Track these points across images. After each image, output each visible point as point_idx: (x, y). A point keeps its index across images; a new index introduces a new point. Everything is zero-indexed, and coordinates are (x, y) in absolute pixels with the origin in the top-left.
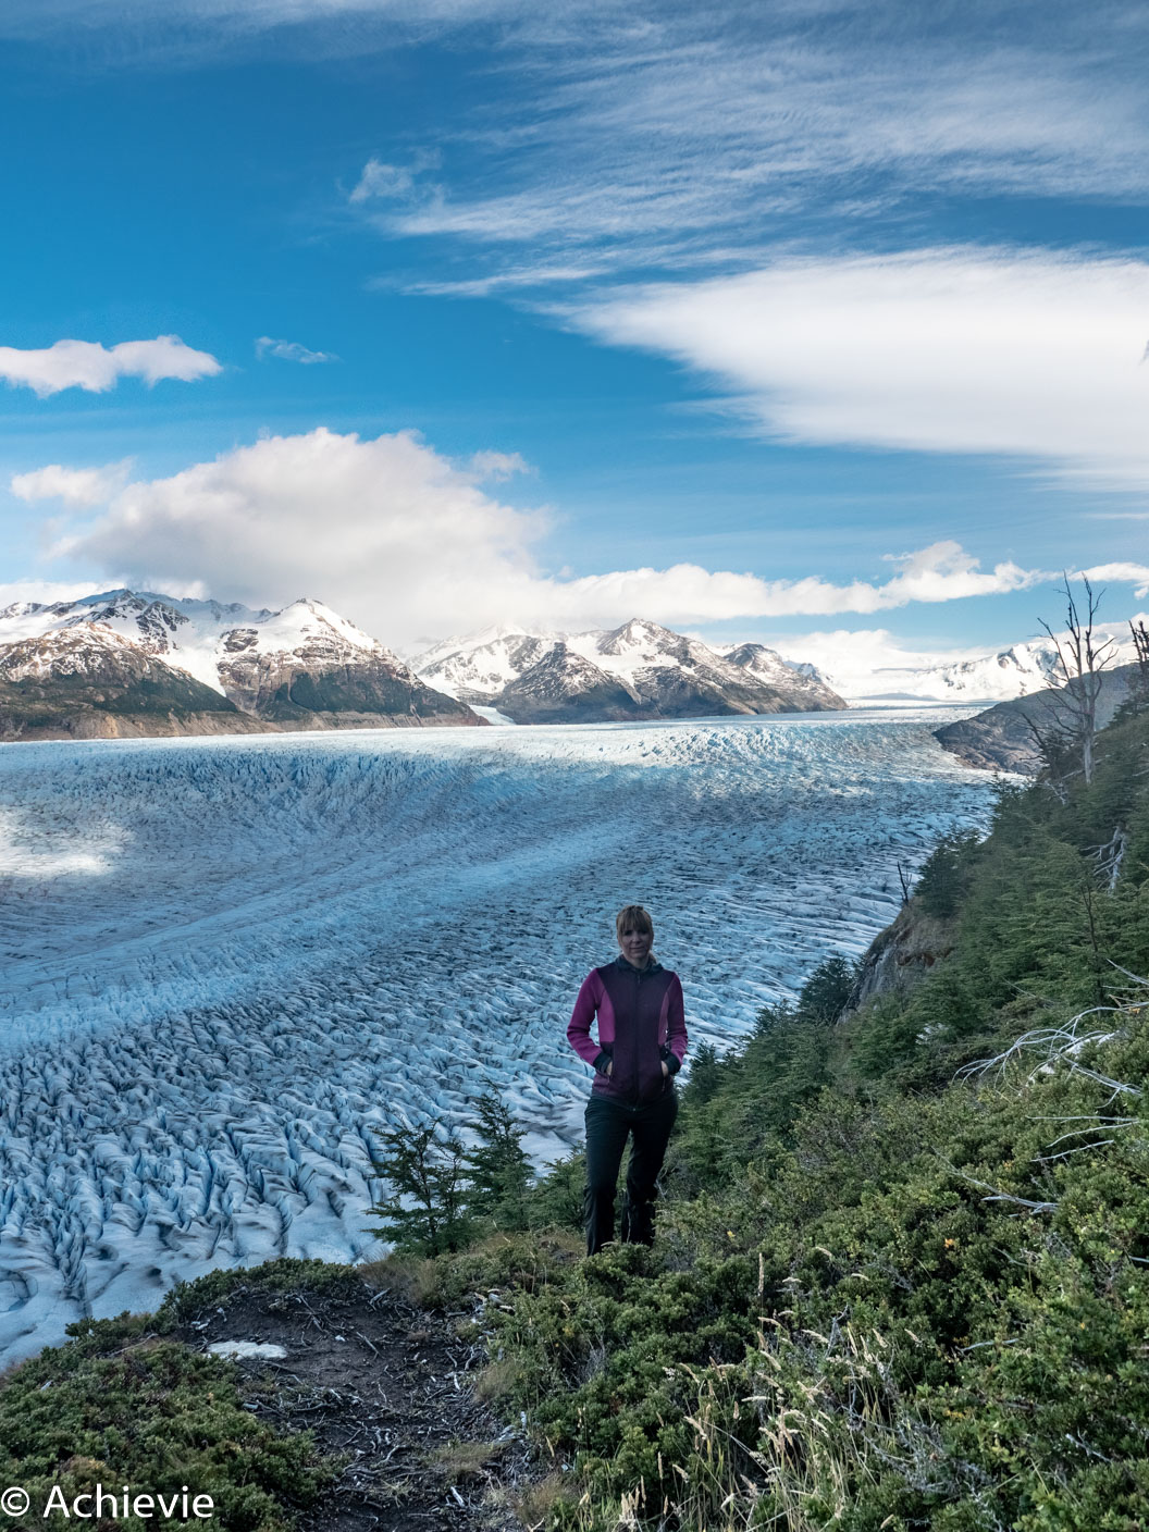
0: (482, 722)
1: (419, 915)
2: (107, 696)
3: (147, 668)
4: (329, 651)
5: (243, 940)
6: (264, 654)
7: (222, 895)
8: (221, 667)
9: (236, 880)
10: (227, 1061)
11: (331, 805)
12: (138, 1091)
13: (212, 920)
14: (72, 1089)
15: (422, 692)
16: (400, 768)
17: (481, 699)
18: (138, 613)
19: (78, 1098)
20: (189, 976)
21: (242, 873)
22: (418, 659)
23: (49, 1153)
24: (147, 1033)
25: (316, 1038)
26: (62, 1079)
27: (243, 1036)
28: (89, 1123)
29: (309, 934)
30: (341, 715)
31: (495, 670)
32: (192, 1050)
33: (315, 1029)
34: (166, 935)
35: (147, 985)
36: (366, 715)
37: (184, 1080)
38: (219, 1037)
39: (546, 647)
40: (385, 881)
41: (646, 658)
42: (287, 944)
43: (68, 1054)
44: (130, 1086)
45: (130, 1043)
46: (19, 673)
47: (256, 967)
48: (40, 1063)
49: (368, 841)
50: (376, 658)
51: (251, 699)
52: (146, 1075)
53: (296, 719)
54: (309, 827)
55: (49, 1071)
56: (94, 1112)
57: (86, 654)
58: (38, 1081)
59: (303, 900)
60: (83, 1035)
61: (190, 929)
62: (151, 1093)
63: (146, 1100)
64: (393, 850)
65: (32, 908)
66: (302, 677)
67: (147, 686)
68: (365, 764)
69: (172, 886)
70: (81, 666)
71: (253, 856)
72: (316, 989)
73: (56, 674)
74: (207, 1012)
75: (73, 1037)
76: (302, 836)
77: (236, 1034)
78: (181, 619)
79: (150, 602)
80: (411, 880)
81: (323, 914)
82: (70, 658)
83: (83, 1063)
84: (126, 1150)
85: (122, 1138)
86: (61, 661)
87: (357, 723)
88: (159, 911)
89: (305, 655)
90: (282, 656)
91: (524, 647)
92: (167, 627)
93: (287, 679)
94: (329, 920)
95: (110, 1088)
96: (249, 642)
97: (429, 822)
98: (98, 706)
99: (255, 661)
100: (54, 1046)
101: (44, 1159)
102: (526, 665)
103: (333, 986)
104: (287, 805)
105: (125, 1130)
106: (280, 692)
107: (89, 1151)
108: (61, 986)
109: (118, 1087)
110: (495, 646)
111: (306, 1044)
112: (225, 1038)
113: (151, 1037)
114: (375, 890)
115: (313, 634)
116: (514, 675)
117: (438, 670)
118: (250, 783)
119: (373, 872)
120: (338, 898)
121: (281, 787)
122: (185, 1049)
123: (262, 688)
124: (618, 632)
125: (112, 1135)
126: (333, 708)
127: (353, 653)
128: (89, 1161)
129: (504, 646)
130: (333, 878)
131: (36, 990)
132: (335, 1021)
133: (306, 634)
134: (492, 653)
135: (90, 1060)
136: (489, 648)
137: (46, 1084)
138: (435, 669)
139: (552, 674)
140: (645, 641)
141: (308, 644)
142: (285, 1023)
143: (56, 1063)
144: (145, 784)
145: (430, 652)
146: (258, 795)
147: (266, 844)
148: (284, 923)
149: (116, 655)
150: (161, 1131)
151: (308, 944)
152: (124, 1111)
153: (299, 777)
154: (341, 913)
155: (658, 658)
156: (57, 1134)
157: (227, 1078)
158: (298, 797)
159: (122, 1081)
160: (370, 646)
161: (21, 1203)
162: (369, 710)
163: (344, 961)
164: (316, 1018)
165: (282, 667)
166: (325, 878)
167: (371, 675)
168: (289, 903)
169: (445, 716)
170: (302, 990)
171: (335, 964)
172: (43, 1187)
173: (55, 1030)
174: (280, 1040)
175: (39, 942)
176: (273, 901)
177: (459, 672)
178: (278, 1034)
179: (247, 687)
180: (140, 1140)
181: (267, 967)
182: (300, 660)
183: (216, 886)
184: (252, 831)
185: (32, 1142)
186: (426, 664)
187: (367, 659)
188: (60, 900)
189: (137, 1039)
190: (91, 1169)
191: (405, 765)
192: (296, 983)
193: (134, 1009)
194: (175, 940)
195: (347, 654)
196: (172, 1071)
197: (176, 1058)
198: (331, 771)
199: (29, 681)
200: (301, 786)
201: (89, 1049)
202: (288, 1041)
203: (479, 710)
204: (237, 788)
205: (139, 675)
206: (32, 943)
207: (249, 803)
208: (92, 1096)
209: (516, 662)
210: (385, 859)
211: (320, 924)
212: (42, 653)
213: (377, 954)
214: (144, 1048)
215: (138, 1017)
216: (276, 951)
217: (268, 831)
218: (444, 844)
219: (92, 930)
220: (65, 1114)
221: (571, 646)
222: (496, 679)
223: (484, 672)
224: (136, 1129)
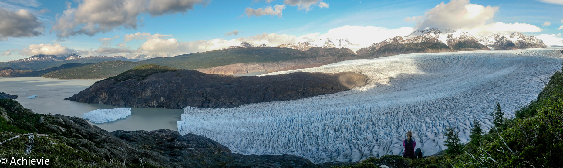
0: (490, 49)
1: (479, 83)
2: (429, 46)
3: (435, 41)
4: (464, 37)
5: (450, 87)
6: (454, 38)
7: (446, 79)
8: (447, 40)
9: (449, 77)
10: (447, 107)
11: (464, 64)
12: (432, 111)
13: (445, 83)
14: (422, 110)
15: (480, 44)
16: (476, 58)
17: (490, 46)
18: (434, 32)
19: (423, 111)
20: (441, 92)
21: (450, 75)
22: (479, 39)
23: (418, 119)
24: (434, 101)
25: (461, 104)
26: (421, 108)
27: (449, 103)
28: (425, 115)
29: (460, 86)
30: (466, 49)
31: (492, 41)
32: (441, 105)
33: (461, 102)
34: (437, 85)
35: (434, 94)
36: (470, 48)
37: (440, 109)
38: (445, 103)
39: (501, 36)
40: (473, 77)
41: (517, 38)
42: (457, 88)
43: (422, 104)
44: (431, 110)
45: (431, 103)
46: (416, 42)
47: (452, 91)
48: (417, 105)
49: (471, 70)
50: (472, 39)
51: (451, 46)
52: (434, 108)
53: (459, 49)
54: (461, 68)
55: (419, 106)
56: (425, 114)
57: (426, 39)
58: (417, 108)
59: (460, 80)
60: (424, 101)
61: (441, 85)
62: (434, 111)
63: (434, 112)
64: (475, 72)
65: (417, 80)
66: (460, 42)
67: (435, 44)
68: (470, 57)
69: (438, 77)
70: (425, 41)
71: (451, 73)
72: (462, 95)
73: (422, 42)
74: (444, 98)
75: (423, 101)
76: (460, 69)
77: (448, 103)
78: (441, 32)
79: (436, 30)
80: (478, 77)
81: (463, 83)
82: (424, 39)
83: (424, 105)
84: (430, 120)
85: (430, 118)
86: (423, 40)
87: (469, 50)
88: (436, 82)
89: (461, 38)
90: (457, 38)
91: (497, 36)
92: (439, 34)
93: (457, 42)
94: (464, 84)
95: (428, 110)
96: (451, 36)
97: (481, 67)
98: (428, 47)
99: (452, 39)
100: (420, 102)
101: (418, 120)
102: (497, 40)
103: (464, 95)
104: (457, 64)
105: (430, 117)
106: (456, 45)
107: (424, 120)
108: (421, 93)
109: (429, 110)
110: (492, 36)
111: (460, 105)
112: (446, 103)
113: (435, 102)
114: (472, 79)
115: (462, 34)
116: (495, 41)
117: (482, 40)
118: (451, 60)
119: (471, 76)
120: (465, 80)
121: (456, 61)
122: (440, 104)
123: (453, 44)
124: (513, 34)
125: (428, 117)
126: (465, 47)
127: (468, 38)
128: (424, 121)
129: (494, 36)
130: (464, 77)
131: (417, 93)
132: (465, 101)
133: (461, 35)
134: (491, 37)
135: (425, 105)
136: (491, 36)
137: (418, 108)
138: (481, 40)
139: (502, 41)
140: (517, 36)
141: (461, 36)
142: (456, 101)
143: (420, 105)
144: (435, 60)
145: (481, 37)
146: (452, 62)
147: (453, 71)
148: (456, 84)
149: (431, 39)
150: (436, 118)
151: (460, 88)
152: (430, 114)
153: (459, 59)
154: (466, 82)
155: (519, 38)
156: (420, 116)
157: (446, 110)
158: (459, 63)
159: (430, 109)
160: (471, 36)
161: (414, 127)
162: (471, 48)
163: (466, 91)
164: (461, 100)
165: (457, 40)
166: (463, 76)
167: (471, 41)
168: (458, 81)
169: (483, 48)
170: (459, 95)
171: (465, 91)
172: (417, 124)
173: (420, 100)
174: (455, 104)
175: (418, 86)
176: (455, 80)
177: (486, 41)
178: (455, 103)
179: (451, 44)
180: (432, 119)
181: (453, 91)
182: (460, 39)
183: (445, 77)
184: (451, 68)
185: (416, 117)
186: (480, 39)
187: (471, 39)
188: (421, 79)
189: (432, 102)
190: (425, 122)
191: (477, 57)
192: (458, 94)
193: (432, 97)
194: (439, 86)
195: (467, 38)
196: (438, 108)
197: (438, 106)
198: (464, 58)
199: (418, 43)
200: (460, 61)
201: (425, 103)
202: (457, 104)
203: (489, 47)
204: (449, 61)
205: (434, 42)
206: (417, 86)
207: (451, 64)
208: (425, 111)
209: (496, 39)
210: (473, 73)
211: (462, 84)
212: (419, 39)
213: (472, 90)
214: (433, 104)
215: (433, 99)
216: (455, 89)
217: (454, 68)
218: (483, 71)
219: (426, 84)
220: (421, 113)
221: (505, 36)
222: (492, 42)
223: (490, 41)
224: (432, 117)
